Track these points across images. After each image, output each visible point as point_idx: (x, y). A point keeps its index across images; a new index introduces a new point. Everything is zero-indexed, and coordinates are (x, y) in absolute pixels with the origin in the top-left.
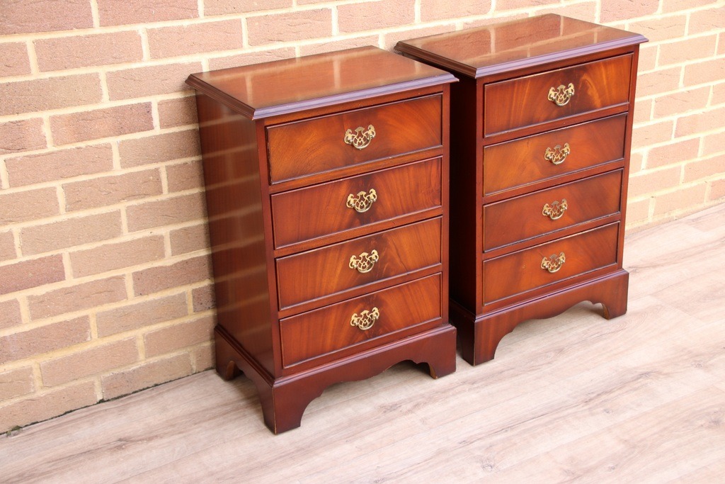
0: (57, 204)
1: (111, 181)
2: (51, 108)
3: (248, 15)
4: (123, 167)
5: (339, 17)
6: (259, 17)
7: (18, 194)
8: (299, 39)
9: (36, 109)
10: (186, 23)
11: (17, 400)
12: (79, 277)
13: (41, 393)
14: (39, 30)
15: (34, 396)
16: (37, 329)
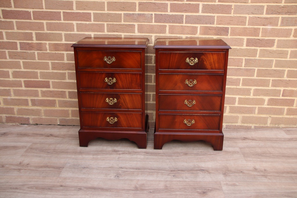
0: (49, 67)
1: (64, 64)
2: (49, 40)
3: (107, 23)
4: (67, 61)
5: (138, 28)
6: (111, 24)
7: (40, 62)
8: (124, 32)
9: (45, 40)
10: (88, 23)
11: (38, 117)
12: (54, 88)
13: (44, 117)
14: (47, 20)
15: (42, 117)
16: (43, 99)
